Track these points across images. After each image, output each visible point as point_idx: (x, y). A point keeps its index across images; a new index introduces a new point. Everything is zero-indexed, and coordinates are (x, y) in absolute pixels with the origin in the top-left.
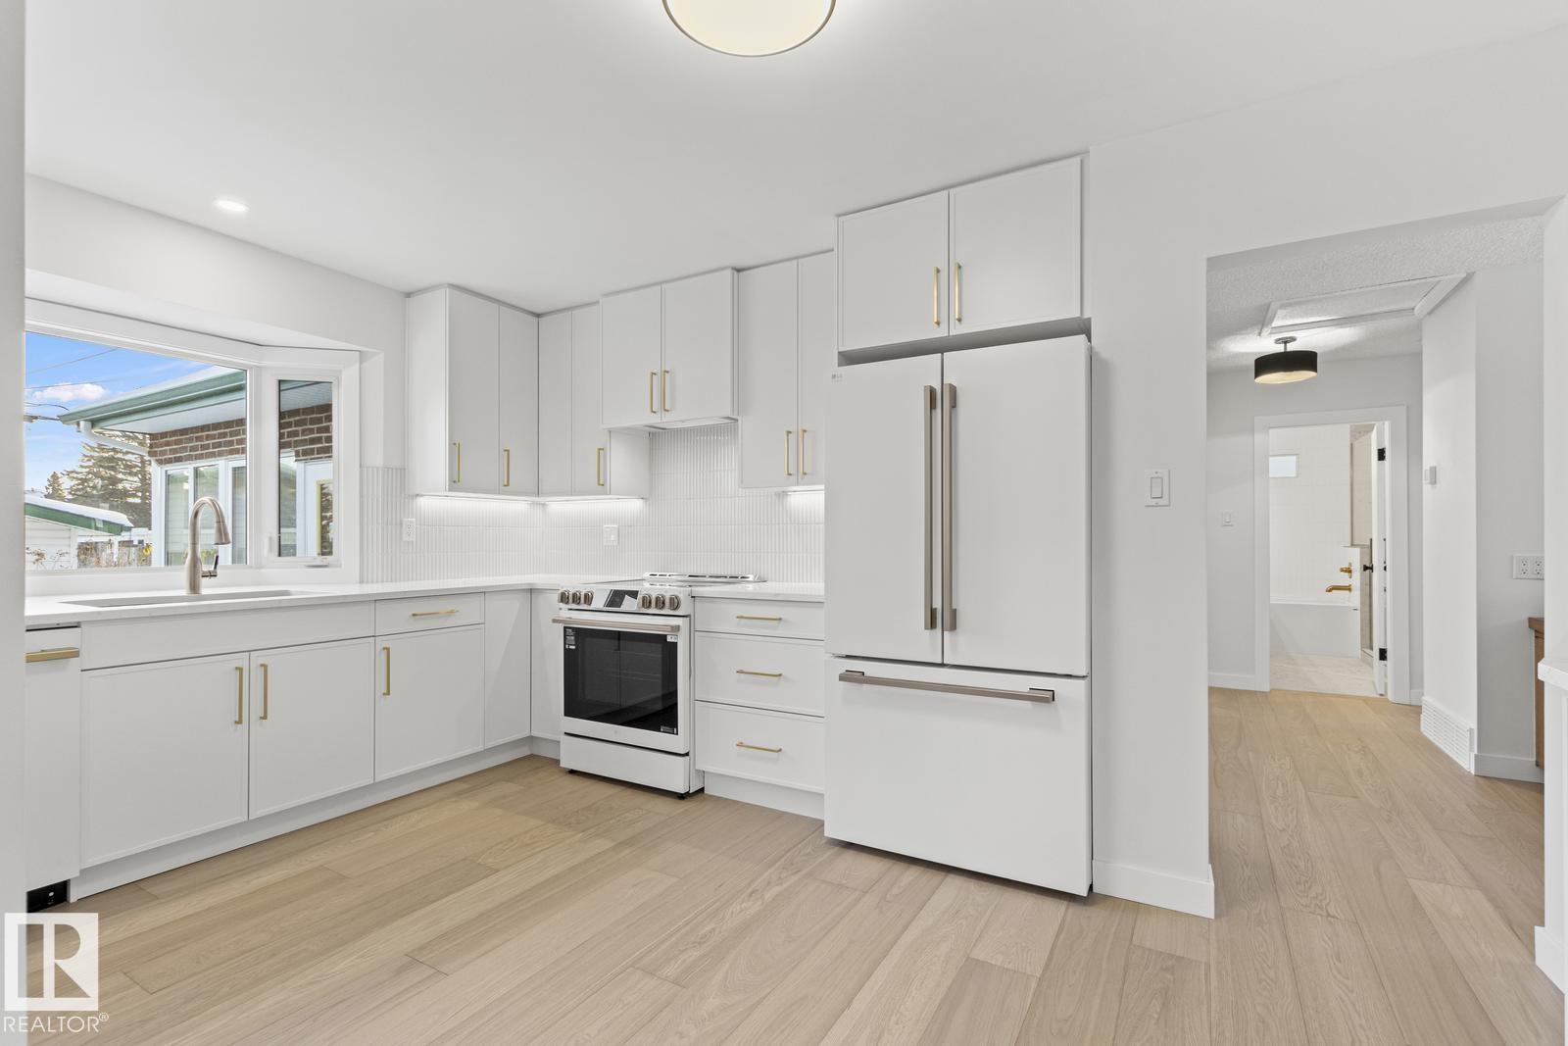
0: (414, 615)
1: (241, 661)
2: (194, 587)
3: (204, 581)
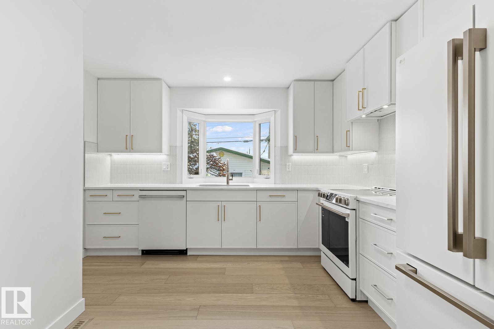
0: (270, 196)
1: (219, 203)
2: (228, 183)
3: (230, 181)
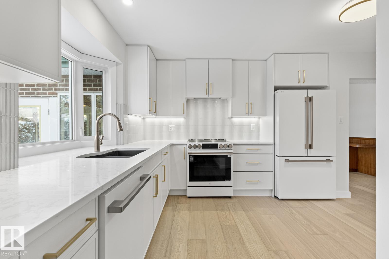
2: (98, 149)
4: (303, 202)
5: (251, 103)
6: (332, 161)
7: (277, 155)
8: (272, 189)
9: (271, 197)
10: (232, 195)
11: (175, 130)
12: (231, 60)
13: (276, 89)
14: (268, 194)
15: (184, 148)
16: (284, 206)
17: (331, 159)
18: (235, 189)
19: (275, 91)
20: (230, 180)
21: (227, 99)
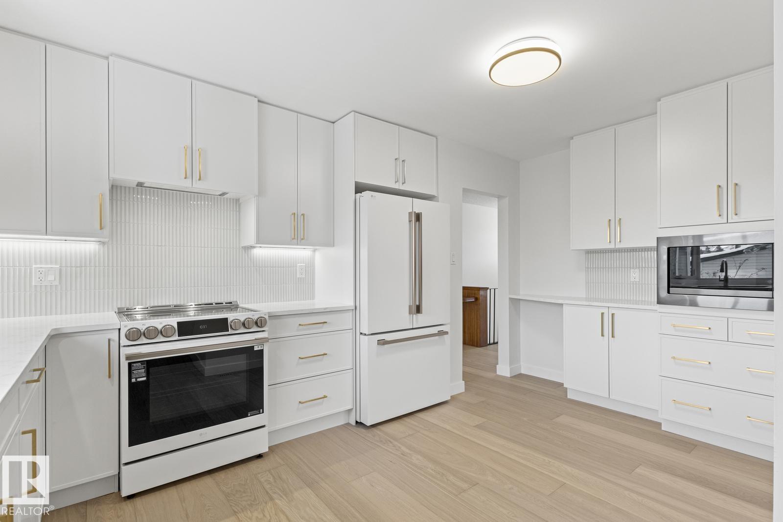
4: (407, 419)
5: (303, 215)
6: (446, 333)
7: (361, 332)
8: (349, 407)
9: (348, 424)
10: (264, 449)
11: (60, 283)
12: (257, 99)
13: (360, 188)
14: (341, 422)
15: (109, 340)
16: (381, 441)
17: (445, 330)
18: (273, 428)
19: (356, 193)
20: (261, 410)
21: (239, 199)
